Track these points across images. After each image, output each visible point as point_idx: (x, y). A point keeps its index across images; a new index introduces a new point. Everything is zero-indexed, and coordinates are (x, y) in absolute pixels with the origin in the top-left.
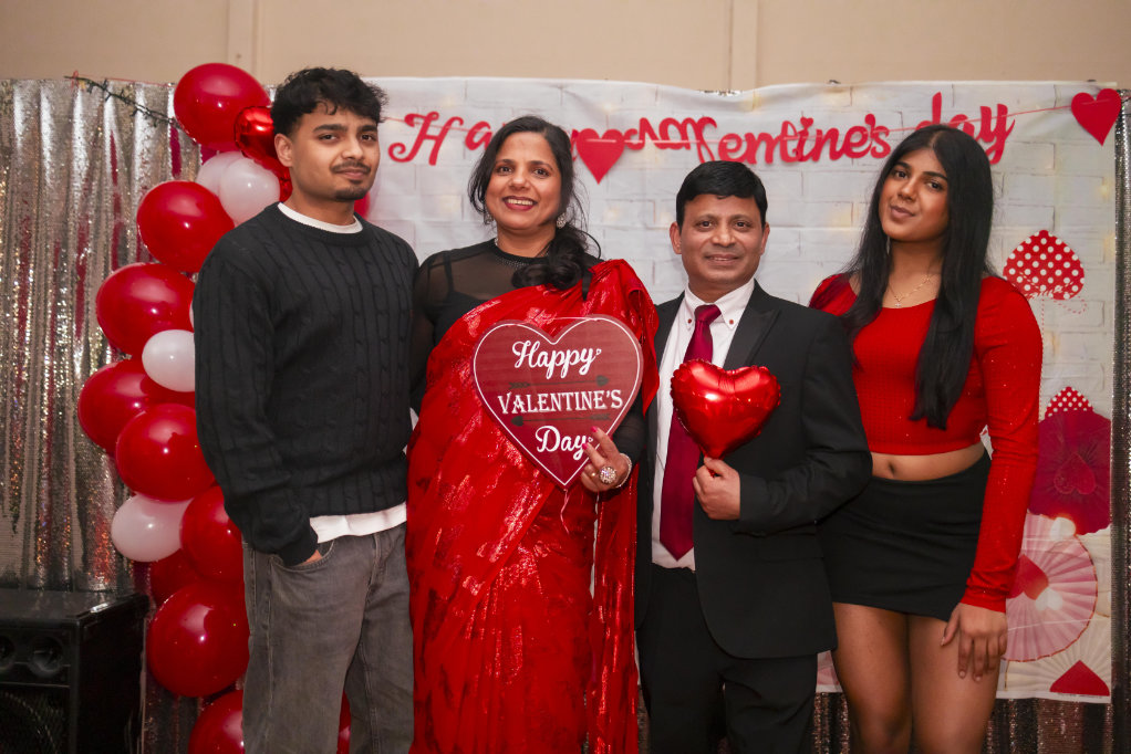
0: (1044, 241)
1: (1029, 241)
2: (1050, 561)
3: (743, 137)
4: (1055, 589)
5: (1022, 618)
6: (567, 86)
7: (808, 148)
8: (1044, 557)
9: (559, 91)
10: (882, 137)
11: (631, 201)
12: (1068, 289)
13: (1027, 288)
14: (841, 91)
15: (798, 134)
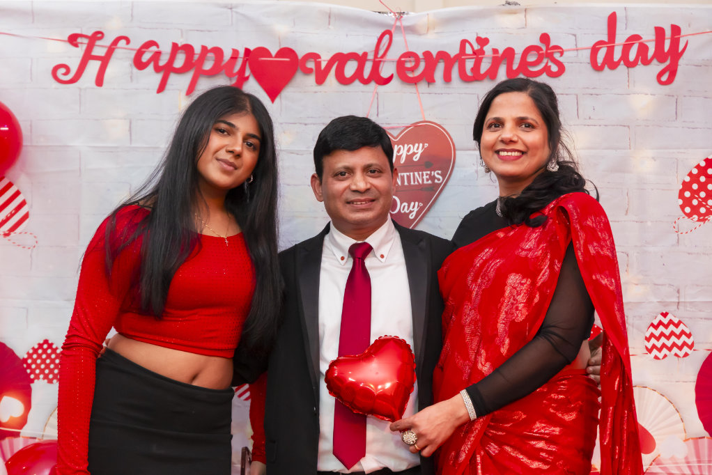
1: (703, 164)
3: (421, 56)
6: (237, 6)
7: (485, 66)
9: (229, 10)
10: (557, 56)
11: (306, 124)
13: (703, 210)
14: (515, 13)
15: (475, 53)
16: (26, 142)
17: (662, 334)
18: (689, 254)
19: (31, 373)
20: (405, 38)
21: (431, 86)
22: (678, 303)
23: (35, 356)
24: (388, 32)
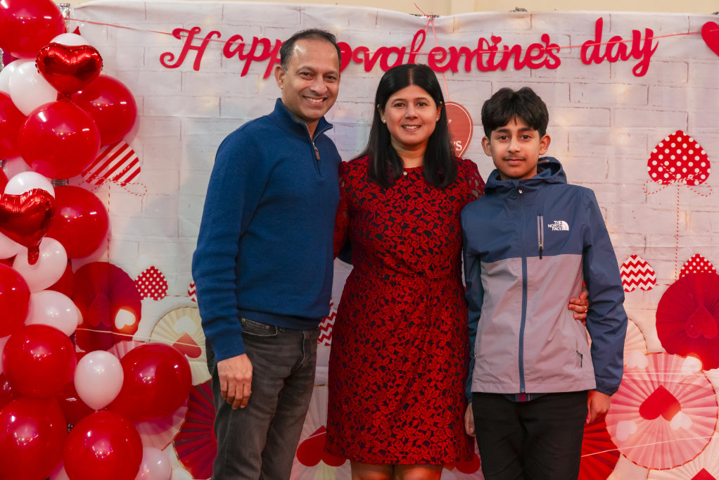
0: (679, 139)
1: (668, 139)
2: (681, 391)
3: (448, 51)
4: (684, 412)
5: (660, 435)
6: (304, 9)
7: (498, 59)
8: (677, 387)
9: (298, 12)
10: (554, 52)
11: (356, 103)
12: (698, 177)
13: (666, 176)
14: (523, 17)
15: (490, 48)
16: (139, 113)
17: (632, 272)
18: (655, 209)
19: (141, 293)
20: (435, 36)
21: (456, 75)
22: (645, 248)
23: (144, 279)
24: (422, 32)
